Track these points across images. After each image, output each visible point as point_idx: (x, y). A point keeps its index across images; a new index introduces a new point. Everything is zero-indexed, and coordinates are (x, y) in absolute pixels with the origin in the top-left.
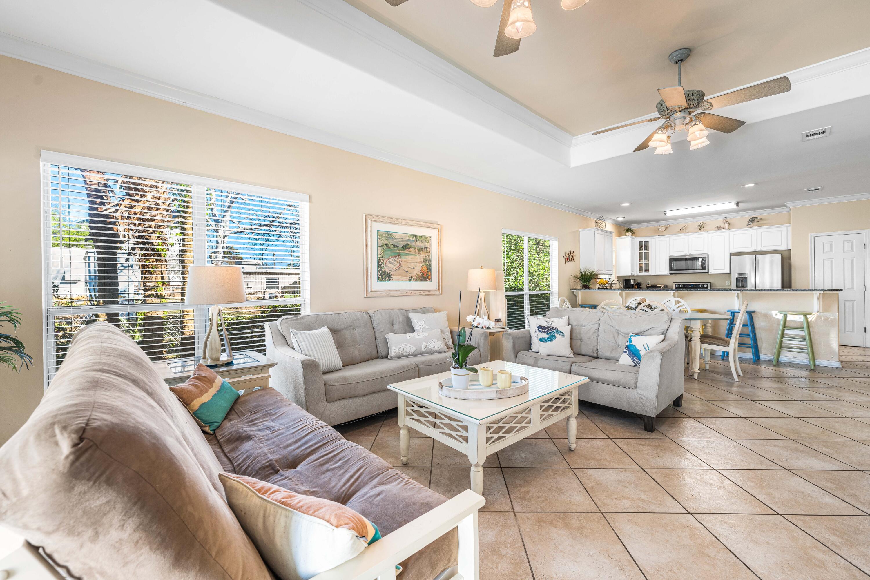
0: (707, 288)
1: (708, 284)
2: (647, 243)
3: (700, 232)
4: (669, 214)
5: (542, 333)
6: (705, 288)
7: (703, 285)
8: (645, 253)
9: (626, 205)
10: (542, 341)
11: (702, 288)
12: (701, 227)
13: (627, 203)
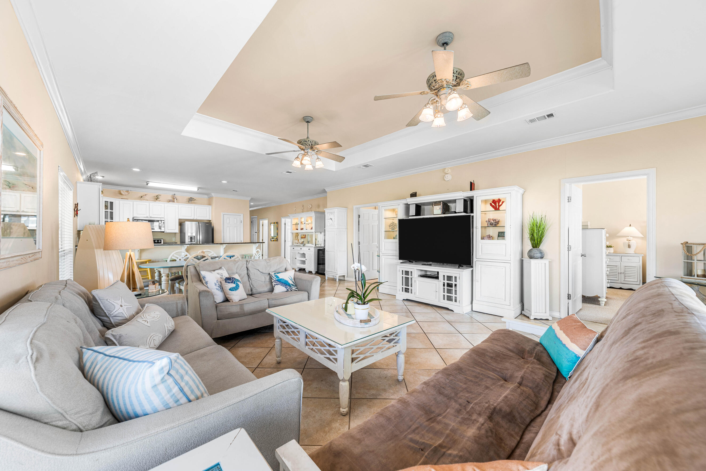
0: (161, 243)
1: (161, 240)
2: (112, 203)
3: (157, 202)
4: (151, 184)
5: (231, 284)
6: (159, 243)
7: (158, 240)
8: (110, 212)
9: (136, 170)
10: (233, 290)
11: (157, 243)
12: (157, 198)
13: (138, 169)
